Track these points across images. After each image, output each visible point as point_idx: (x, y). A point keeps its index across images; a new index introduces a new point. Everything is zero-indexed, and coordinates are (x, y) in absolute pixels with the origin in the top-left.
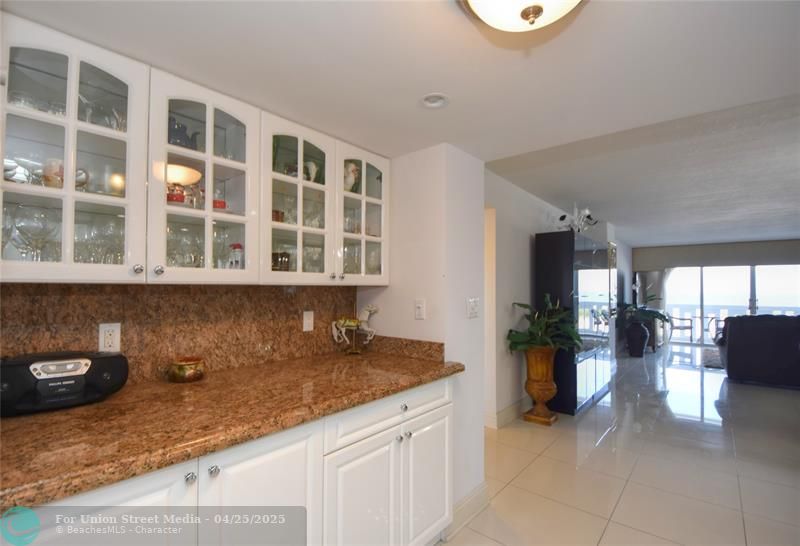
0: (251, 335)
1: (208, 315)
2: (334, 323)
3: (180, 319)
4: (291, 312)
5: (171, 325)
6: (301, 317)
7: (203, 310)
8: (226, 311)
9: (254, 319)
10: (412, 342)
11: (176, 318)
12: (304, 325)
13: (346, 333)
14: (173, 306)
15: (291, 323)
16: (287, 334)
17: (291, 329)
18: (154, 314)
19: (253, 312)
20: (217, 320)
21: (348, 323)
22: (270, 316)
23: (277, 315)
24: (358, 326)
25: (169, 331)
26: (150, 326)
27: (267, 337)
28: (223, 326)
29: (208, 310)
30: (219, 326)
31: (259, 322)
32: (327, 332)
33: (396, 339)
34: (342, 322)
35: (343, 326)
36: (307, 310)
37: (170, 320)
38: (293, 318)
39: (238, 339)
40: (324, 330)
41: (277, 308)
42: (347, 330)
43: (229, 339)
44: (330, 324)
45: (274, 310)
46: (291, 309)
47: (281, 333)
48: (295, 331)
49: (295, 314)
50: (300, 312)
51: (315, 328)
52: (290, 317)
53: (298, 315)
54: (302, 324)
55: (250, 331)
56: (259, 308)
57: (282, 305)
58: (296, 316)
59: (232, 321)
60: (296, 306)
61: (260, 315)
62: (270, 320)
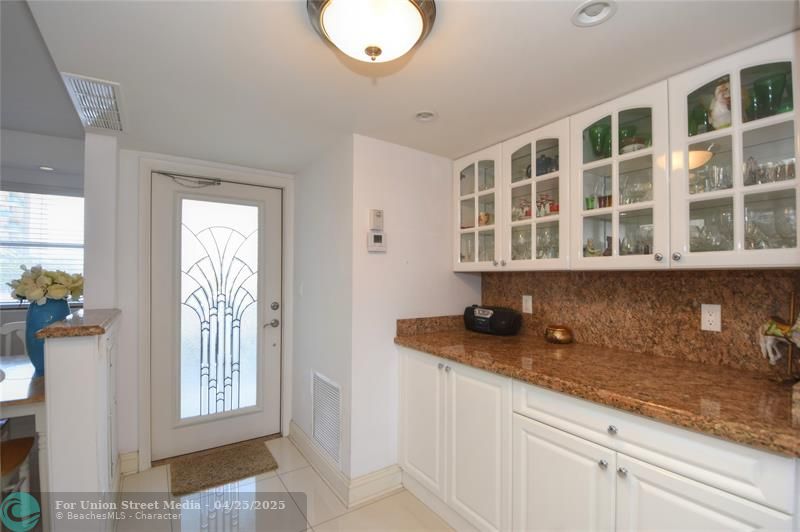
0: (625, 320)
1: (584, 297)
4: (678, 303)
5: (559, 301)
6: (696, 311)
7: (581, 292)
8: (600, 295)
9: (629, 305)
11: (562, 297)
12: (703, 322)
14: (560, 287)
15: (680, 316)
16: (673, 328)
17: (679, 323)
18: (548, 292)
19: (628, 298)
22: (649, 305)
23: (658, 304)
26: (547, 300)
28: (597, 307)
29: (585, 292)
30: (593, 307)
31: (634, 308)
36: (709, 302)
37: (558, 298)
38: (684, 311)
39: (611, 322)
41: (658, 296)
43: (603, 320)
45: (654, 298)
46: (680, 298)
47: (664, 325)
48: (687, 326)
49: (687, 305)
50: (695, 304)
51: (724, 328)
52: (678, 308)
53: (692, 307)
54: (700, 320)
55: (625, 316)
56: (635, 295)
57: (665, 293)
58: (689, 309)
59: (605, 303)
60: (688, 296)
61: (636, 301)
62: (648, 309)
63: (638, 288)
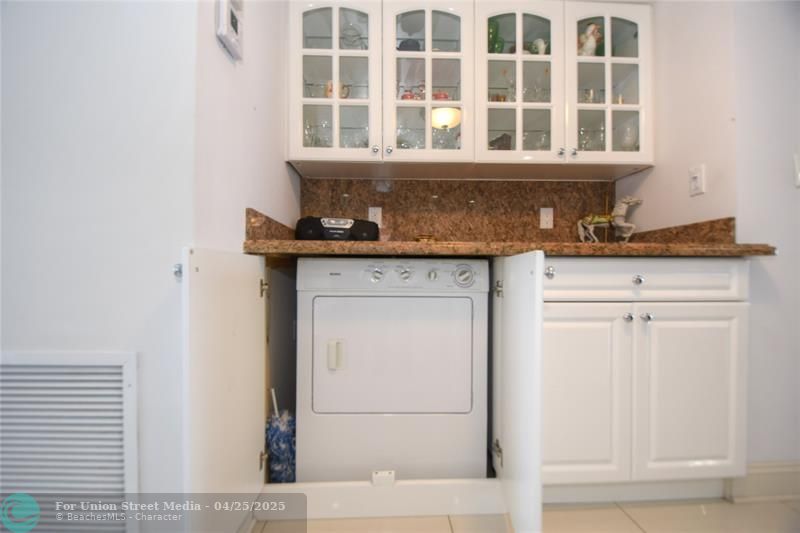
0: (483, 226)
1: (444, 206)
2: (581, 221)
3: (422, 208)
4: (524, 208)
5: (416, 212)
6: (537, 214)
7: (440, 201)
8: (460, 203)
9: (486, 212)
10: (686, 228)
11: (419, 207)
12: (542, 222)
13: (595, 232)
14: (417, 197)
15: (526, 219)
16: (520, 229)
17: (525, 225)
18: (403, 202)
19: (485, 206)
20: (453, 210)
21: (597, 219)
22: (502, 211)
23: (509, 210)
24: (610, 222)
25: (414, 216)
26: (401, 212)
27: (499, 230)
28: (457, 216)
29: (444, 201)
30: (453, 217)
31: (490, 215)
32: (571, 232)
33: (663, 230)
34: (589, 219)
35: (590, 224)
36: (545, 206)
37: (415, 208)
38: (528, 215)
39: (470, 229)
40: (568, 230)
41: (509, 203)
42: (595, 228)
43: (463, 228)
44: (575, 223)
45: (506, 205)
46: (525, 205)
47: (513, 227)
48: (530, 227)
49: (530, 210)
50: (536, 208)
51: (555, 226)
52: (524, 212)
53: (534, 211)
54: (539, 220)
55: (482, 223)
56: (491, 202)
57: (515, 200)
58: (531, 212)
59: (465, 212)
60: (531, 202)
61: (492, 209)
62: (502, 214)
63: (493, 196)
